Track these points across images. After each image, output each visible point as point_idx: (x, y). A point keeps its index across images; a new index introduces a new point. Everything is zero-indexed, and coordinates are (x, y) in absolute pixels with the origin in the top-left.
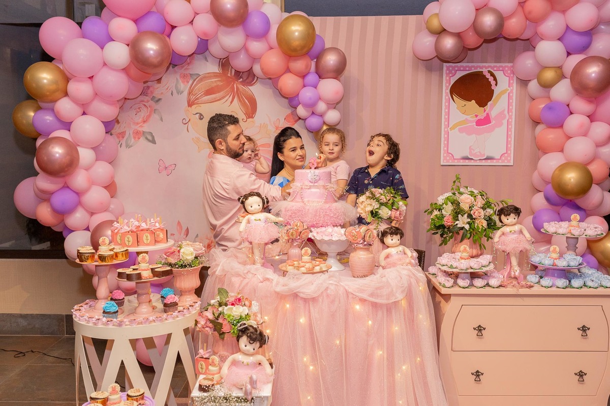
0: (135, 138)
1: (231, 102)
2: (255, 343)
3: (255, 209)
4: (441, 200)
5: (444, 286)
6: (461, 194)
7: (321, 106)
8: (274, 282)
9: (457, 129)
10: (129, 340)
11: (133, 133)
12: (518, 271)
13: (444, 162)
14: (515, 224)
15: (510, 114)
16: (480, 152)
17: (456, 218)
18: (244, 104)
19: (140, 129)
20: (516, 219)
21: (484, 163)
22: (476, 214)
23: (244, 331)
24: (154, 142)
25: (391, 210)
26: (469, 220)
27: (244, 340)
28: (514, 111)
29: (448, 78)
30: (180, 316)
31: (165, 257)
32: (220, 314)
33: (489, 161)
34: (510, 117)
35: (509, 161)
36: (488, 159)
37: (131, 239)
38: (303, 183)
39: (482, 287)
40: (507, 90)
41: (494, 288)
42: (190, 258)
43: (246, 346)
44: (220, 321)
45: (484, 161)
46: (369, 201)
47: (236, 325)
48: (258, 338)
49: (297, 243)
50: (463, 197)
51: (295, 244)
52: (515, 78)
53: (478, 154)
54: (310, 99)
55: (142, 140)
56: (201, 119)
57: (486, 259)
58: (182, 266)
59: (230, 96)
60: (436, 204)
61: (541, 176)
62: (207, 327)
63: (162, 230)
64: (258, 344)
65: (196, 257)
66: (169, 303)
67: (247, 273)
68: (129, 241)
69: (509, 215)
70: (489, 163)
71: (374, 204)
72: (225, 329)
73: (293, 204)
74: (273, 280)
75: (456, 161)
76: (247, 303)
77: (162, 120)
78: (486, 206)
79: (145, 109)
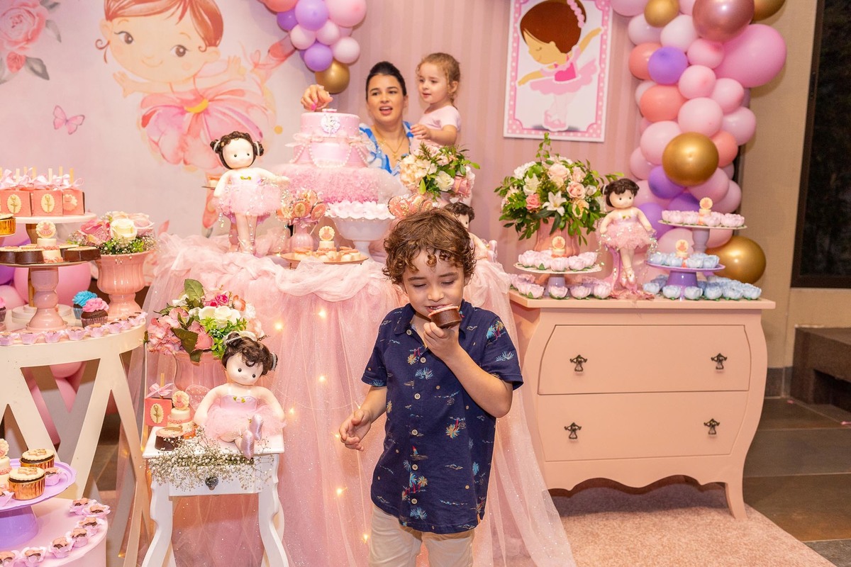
0: (11, 67)
1: (181, 18)
2: (257, 364)
3: (242, 160)
4: (519, 173)
5: (530, 297)
6: (550, 163)
7: (330, 30)
8: (278, 278)
9: (528, 84)
10: (22, 369)
11: (9, 58)
12: (633, 276)
13: (508, 133)
14: (630, 207)
15: (603, 66)
16: (559, 120)
17: (545, 198)
18: (201, 22)
19: (21, 53)
20: (632, 198)
21: (564, 137)
22: (573, 192)
23: (236, 345)
24: (44, 75)
25: (454, 178)
26: (565, 200)
27: (236, 361)
28: (608, 61)
29: (517, 5)
30: (113, 331)
31: (83, 233)
32: (192, 319)
33: (571, 134)
34: (603, 70)
35: (598, 136)
36: (570, 130)
37: (18, 201)
38: (314, 133)
39: (585, 298)
40: (599, 30)
41: (601, 299)
42: (129, 236)
43: (240, 371)
44: (192, 329)
45: (564, 134)
46: (420, 163)
47: (221, 337)
48: (261, 357)
49: (306, 225)
50: (553, 168)
51: (303, 227)
52: (611, 13)
53: (557, 123)
54: (315, 14)
55: (24, 71)
56: (128, 42)
57: (588, 258)
58: (114, 250)
59: (178, 8)
60: (512, 178)
61: (646, 154)
62: (168, 342)
63: (75, 191)
64: (261, 368)
65: (138, 237)
66: (92, 311)
67: (229, 265)
68: (15, 206)
69: (623, 192)
70: (571, 137)
71: (428, 168)
72: (202, 343)
73: (296, 166)
74: (275, 274)
75: (525, 132)
76: (237, 303)
77: (59, 38)
78: (588, 180)
79: (29, 19)
